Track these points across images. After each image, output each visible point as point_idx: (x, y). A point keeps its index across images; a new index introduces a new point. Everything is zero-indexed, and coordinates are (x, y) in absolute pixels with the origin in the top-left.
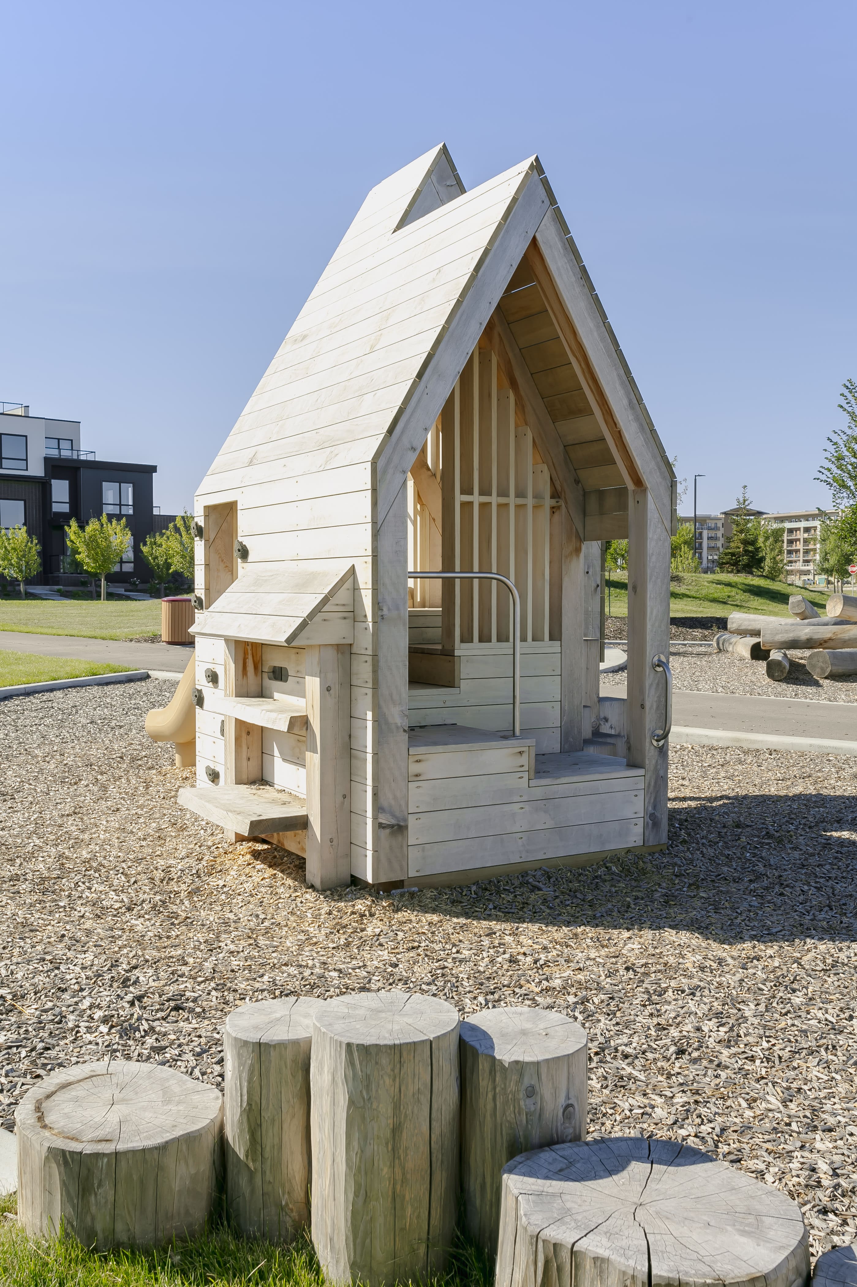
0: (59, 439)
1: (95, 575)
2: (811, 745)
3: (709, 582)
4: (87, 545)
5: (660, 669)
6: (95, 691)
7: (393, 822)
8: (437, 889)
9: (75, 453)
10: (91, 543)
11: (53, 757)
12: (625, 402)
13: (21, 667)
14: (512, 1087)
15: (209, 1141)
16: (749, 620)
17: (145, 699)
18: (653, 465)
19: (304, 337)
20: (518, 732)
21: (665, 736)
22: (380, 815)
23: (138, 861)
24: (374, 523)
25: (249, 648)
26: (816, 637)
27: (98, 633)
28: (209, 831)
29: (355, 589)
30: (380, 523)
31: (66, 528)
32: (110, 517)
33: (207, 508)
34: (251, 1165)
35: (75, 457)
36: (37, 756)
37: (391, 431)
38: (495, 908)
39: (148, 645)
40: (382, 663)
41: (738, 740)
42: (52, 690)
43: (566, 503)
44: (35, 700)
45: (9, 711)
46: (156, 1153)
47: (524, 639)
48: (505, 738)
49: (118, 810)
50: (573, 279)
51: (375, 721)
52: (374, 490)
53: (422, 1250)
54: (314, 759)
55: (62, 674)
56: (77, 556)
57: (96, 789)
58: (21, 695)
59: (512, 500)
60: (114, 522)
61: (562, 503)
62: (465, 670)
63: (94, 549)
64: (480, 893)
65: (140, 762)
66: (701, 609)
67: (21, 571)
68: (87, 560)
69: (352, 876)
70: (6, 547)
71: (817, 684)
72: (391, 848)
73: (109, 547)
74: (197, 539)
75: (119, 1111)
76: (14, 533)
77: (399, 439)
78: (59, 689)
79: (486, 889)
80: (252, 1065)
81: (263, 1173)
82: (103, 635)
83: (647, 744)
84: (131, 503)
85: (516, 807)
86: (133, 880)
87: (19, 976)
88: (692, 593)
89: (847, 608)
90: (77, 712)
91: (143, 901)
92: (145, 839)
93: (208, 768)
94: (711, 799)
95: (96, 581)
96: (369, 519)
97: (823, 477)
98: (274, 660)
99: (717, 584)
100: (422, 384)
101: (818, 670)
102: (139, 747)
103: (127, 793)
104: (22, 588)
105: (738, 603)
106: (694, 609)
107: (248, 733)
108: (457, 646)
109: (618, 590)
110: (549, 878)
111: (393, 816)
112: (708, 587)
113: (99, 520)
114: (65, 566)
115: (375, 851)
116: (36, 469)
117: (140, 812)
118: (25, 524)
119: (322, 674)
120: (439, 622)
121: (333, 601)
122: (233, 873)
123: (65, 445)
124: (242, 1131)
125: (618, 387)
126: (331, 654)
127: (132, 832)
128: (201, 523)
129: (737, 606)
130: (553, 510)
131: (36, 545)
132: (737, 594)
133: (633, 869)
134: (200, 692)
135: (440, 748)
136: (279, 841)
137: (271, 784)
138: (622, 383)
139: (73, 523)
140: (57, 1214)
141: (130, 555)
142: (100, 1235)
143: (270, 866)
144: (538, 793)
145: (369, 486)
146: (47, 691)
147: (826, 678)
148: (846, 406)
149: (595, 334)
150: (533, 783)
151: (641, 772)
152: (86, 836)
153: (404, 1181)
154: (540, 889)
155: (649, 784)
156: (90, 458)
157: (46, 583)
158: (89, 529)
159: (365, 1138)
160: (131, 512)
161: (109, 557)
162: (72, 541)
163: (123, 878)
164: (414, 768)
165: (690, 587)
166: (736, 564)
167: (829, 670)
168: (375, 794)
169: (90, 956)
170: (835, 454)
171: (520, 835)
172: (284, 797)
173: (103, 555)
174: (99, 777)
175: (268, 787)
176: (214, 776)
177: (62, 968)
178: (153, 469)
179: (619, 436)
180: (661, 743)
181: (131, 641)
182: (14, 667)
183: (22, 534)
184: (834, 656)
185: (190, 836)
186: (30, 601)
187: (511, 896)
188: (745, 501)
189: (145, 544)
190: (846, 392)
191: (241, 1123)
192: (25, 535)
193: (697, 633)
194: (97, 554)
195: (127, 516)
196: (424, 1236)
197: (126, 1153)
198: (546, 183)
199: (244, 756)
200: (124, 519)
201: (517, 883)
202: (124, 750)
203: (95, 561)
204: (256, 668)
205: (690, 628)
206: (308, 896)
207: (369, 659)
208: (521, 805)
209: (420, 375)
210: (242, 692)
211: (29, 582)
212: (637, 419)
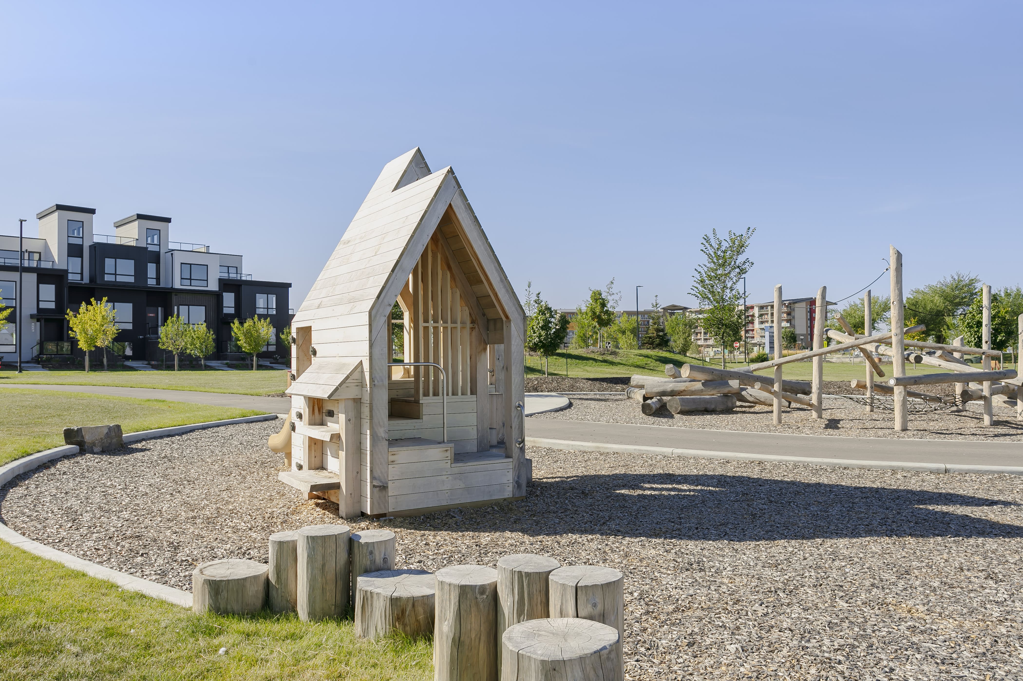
0: (228, 267)
1: (251, 354)
2: (635, 449)
3: (634, 355)
4: (245, 335)
5: (519, 409)
6: (244, 426)
7: (381, 484)
8: (403, 518)
9: (239, 275)
10: (248, 334)
11: (217, 462)
12: (498, 279)
13: (200, 413)
14: (365, 551)
15: (263, 579)
16: (643, 379)
17: (273, 430)
18: (514, 309)
19: (349, 242)
20: (446, 441)
21: (523, 441)
22: (374, 481)
23: (257, 510)
24: (370, 340)
25: (316, 400)
26: (676, 389)
27: (249, 391)
28: (296, 495)
29: (362, 372)
30: (373, 341)
31: (232, 325)
32: (260, 317)
33: (298, 329)
34: (277, 586)
35: (239, 278)
36: (208, 462)
37: (378, 297)
38: (430, 526)
39: (280, 398)
40: (374, 407)
41: (598, 448)
42: (218, 426)
43: (478, 325)
44: (209, 432)
45: (193, 438)
46: (242, 581)
47: (448, 395)
48: (439, 443)
49: (250, 487)
50: (470, 222)
51: (370, 435)
52: (370, 325)
53: (333, 608)
54: (342, 454)
55: (225, 417)
56: (238, 342)
57: (240, 478)
58: (200, 429)
59: (449, 325)
60: (262, 321)
61: (476, 326)
62: (425, 410)
63: (249, 338)
64: (425, 520)
65: (266, 465)
66: (628, 372)
67: (202, 352)
68: (245, 345)
69: (362, 512)
70: (192, 337)
71: (672, 417)
72: (380, 497)
73: (259, 336)
74: (293, 344)
75: (230, 571)
76: (198, 327)
77: (382, 301)
78: (223, 426)
79: (428, 518)
80: (278, 550)
81: (281, 589)
82: (252, 393)
83: (514, 446)
84: (274, 307)
85: (444, 477)
86: (254, 518)
87: (195, 553)
88: (624, 362)
89: (692, 372)
90: (232, 438)
91: (258, 526)
92: (262, 500)
93: (297, 463)
94: (568, 478)
95: (251, 357)
96: (368, 339)
97: (694, 292)
98: (329, 407)
99: (640, 356)
100: (394, 275)
101: (674, 409)
102: (267, 457)
103: (256, 480)
104: (202, 362)
105: (651, 368)
106: (624, 372)
107: (315, 444)
108: (421, 398)
109: (577, 361)
110: (461, 512)
111: (381, 481)
112: (634, 358)
113: (253, 319)
114: (230, 348)
115: (371, 498)
116: (213, 286)
117: (262, 488)
118: (205, 321)
119: (346, 413)
120: (412, 386)
121: (351, 377)
122: (304, 513)
123: (232, 270)
124: (274, 574)
125: (494, 271)
126: (351, 403)
127: (256, 497)
128: (295, 336)
129: (651, 370)
130: (472, 329)
131: (212, 335)
132: (652, 362)
133: (505, 508)
134: (294, 423)
135: (405, 448)
136: (328, 497)
137: (326, 469)
138: (497, 270)
139: (236, 322)
140: (207, 603)
141: (273, 339)
142: (222, 610)
143: (323, 510)
144: (456, 470)
145: (368, 323)
146: (216, 427)
147: (678, 413)
148: (705, 250)
149: (482, 247)
150: (453, 465)
151: (511, 460)
152: (232, 500)
153: (326, 583)
154: (455, 517)
155: (515, 466)
156: (249, 278)
157: (218, 359)
158: (246, 325)
159: (312, 569)
160: (274, 312)
161: (259, 343)
162: (235, 333)
163: (249, 517)
164: (391, 458)
165: (623, 358)
166: (652, 343)
167: (679, 408)
168: (371, 471)
169: (229, 546)
170: (700, 279)
171: (447, 491)
172: (331, 475)
173: (255, 342)
174: (242, 472)
175: (325, 471)
176: (300, 467)
177: (215, 550)
178: (290, 285)
179: (496, 295)
180: (521, 446)
181: (269, 396)
182: (196, 413)
183: (203, 327)
184: (682, 400)
185: (286, 498)
186: (207, 372)
187: (440, 521)
188: (656, 305)
189: (283, 334)
190: (704, 242)
191: (273, 571)
192: (205, 329)
193: (619, 387)
194: (251, 341)
195: (271, 316)
196: (334, 604)
197: (231, 580)
198: (455, 178)
199: (313, 456)
200: (269, 319)
201: (444, 515)
202: (258, 458)
203: (250, 345)
204: (319, 411)
205: (615, 384)
206: (339, 522)
207: (368, 405)
208: (447, 476)
209: (393, 270)
210: (312, 423)
211: (207, 358)
212: (505, 287)
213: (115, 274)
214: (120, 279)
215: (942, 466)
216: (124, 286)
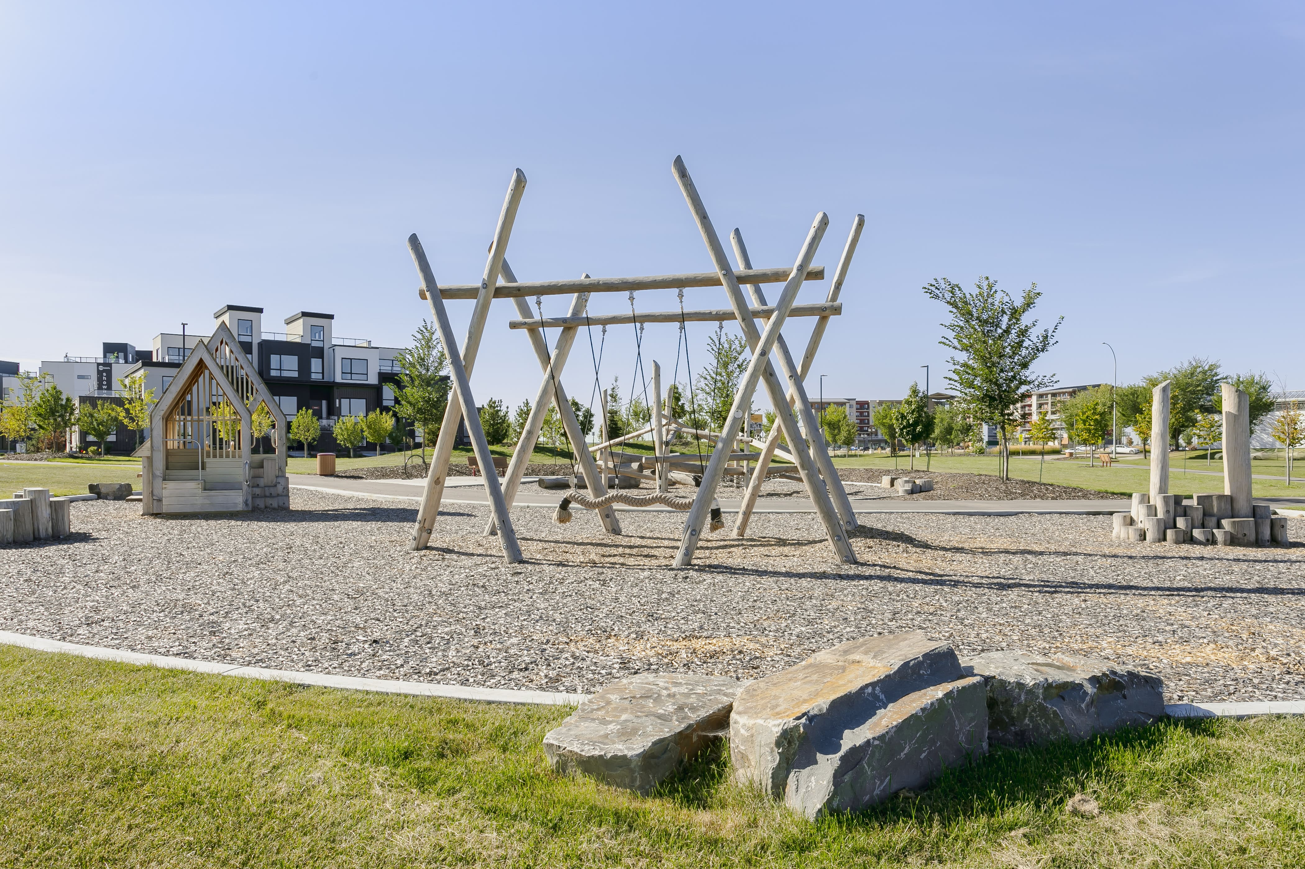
7: (158, 498)
22: (153, 497)
40: (154, 461)
72: (157, 505)
115: (153, 505)
135: (172, 482)
144: (205, 494)
150: (203, 492)
151: (242, 491)
155: (244, 494)
168: (152, 492)
171: (199, 504)
208: (199, 497)
213: (280, 370)
214: (285, 374)
215: (526, 504)
216: (288, 381)
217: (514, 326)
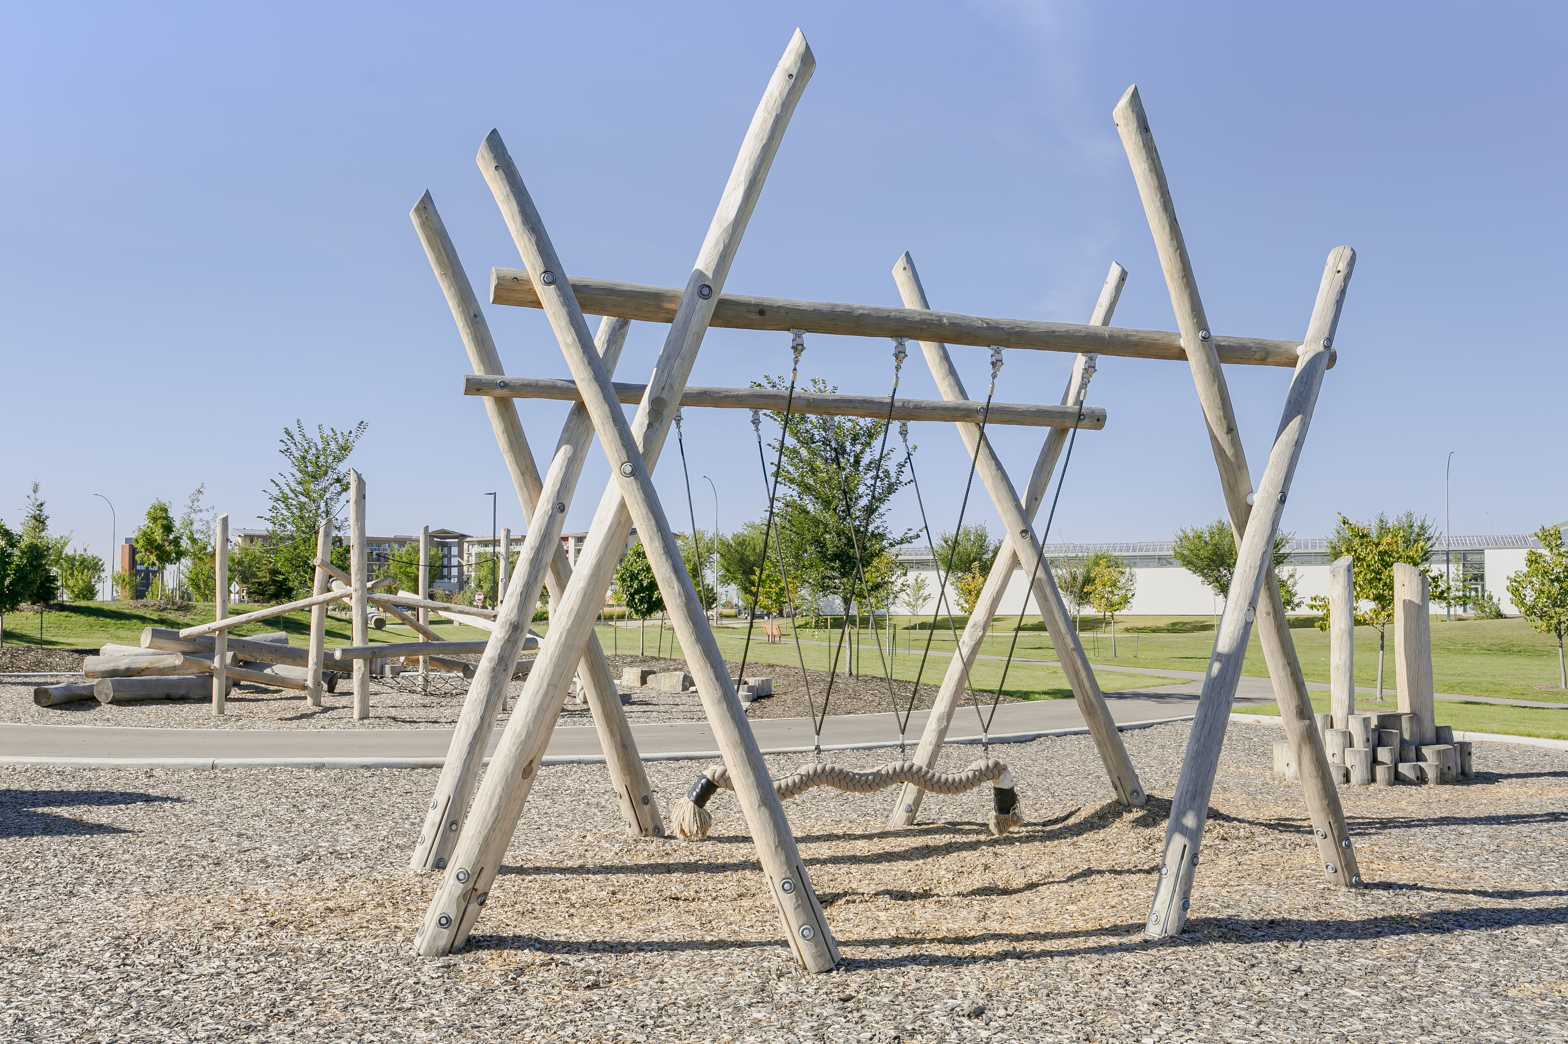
89: (155, 639)
101: (106, 696)
147: (110, 703)
148: (287, 451)
167: (120, 695)
170: (280, 495)
184: (133, 683)
217: (474, 387)
